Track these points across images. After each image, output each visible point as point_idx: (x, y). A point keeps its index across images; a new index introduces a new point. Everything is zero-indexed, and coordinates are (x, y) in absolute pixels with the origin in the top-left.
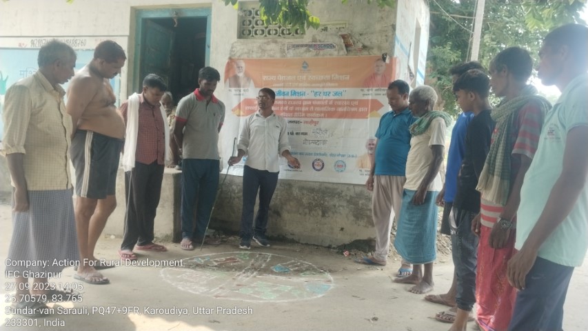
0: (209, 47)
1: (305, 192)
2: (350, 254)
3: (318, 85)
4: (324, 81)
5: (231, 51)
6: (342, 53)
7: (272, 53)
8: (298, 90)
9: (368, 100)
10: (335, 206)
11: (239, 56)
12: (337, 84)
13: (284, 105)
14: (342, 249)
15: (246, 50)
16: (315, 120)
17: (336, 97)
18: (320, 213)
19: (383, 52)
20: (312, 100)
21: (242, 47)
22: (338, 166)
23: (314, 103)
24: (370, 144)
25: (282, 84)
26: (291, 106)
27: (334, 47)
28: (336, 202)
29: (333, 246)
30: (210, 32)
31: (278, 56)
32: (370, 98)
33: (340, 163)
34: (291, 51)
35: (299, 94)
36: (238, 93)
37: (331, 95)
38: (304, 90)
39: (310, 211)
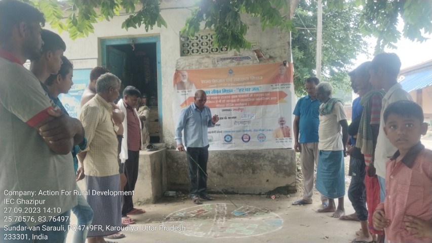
0: (159, 63)
1: (239, 158)
2: (276, 198)
3: (240, 84)
4: (245, 81)
5: (177, 65)
6: (255, 62)
7: (206, 65)
8: (226, 88)
9: (276, 92)
10: (261, 165)
11: (183, 68)
12: (254, 83)
13: (218, 100)
14: (269, 194)
15: (187, 64)
16: (241, 108)
17: (254, 92)
18: (251, 171)
19: (284, 60)
20: (238, 95)
21: (185, 62)
22: (260, 138)
23: (239, 96)
24: (281, 121)
25: (216, 85)
26: (223, 99)
27: (250, 58)
28: (261, 162)
29: (263, 193)
30: (160, 53)
31: (211, 66)
32: (278, 90)
33: (261, 136)
34: (219, 63)
35: (229, 91)
36: (184, 93)
37: (251, 89)
38: (231, 88)
39: (244, 170)
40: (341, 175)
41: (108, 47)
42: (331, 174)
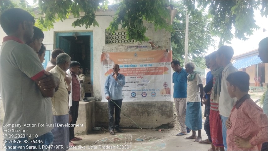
0: (92, 48)
1: (140, 106)
2: (161, 131)
3: (141, 62)
4: (144, 60)
5: (103, 49)
6: (150, 49)
7: (121, 50)
8: (133, 64)
9: (162, 67)
10: (153, 111)
11: (107, 52)
12: (149, 62)
13: (128, 71)
14: (157, 129)
15: (109, 49)
16: (141, 76)
17: (149, 67)
18: (147, 115)
19: (167, 48)
20: (139, 68)
21: (108, 48)
22: (153, 94)
23: (141, 69)
24: (165, 85)
25: (127, 62)
26: (131, 71)
27: (147, 47)
28: (153, 109)
29: (154, 128)
30: (93, 42)
31: (124, 51)
32: (163, 66)
33: (153, 93)
34: (129, 49)
35: (134, 66)
36: (107, 67)
37: (148, 65)
38: (136, 64)
39: (142, 114)
40: (200, 117)
41: (60, 37)
42: (194, 116)
